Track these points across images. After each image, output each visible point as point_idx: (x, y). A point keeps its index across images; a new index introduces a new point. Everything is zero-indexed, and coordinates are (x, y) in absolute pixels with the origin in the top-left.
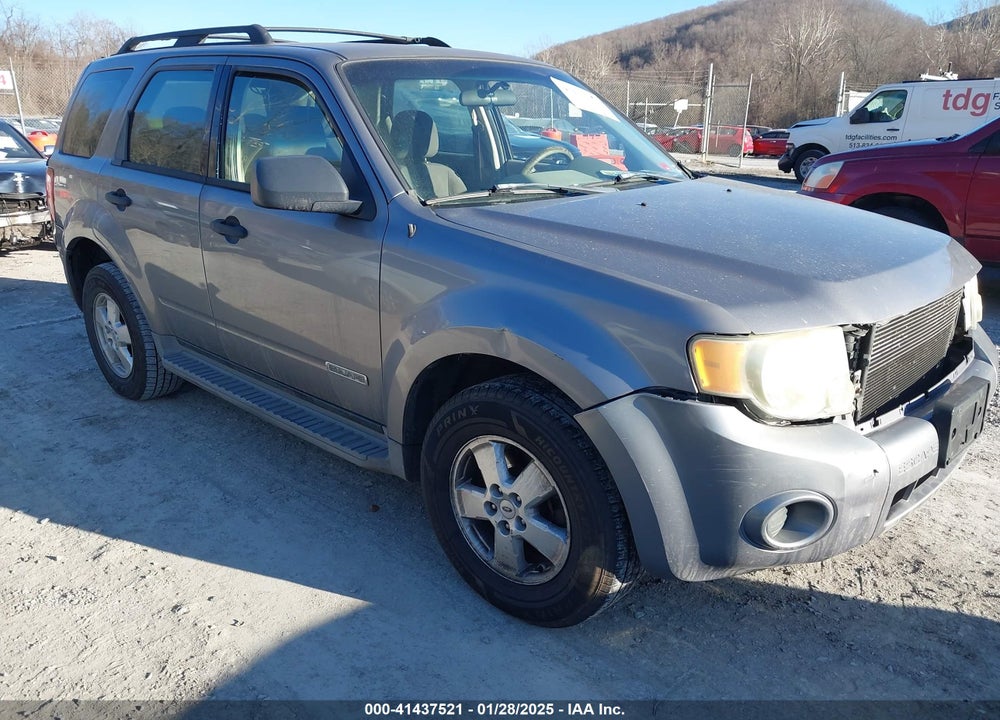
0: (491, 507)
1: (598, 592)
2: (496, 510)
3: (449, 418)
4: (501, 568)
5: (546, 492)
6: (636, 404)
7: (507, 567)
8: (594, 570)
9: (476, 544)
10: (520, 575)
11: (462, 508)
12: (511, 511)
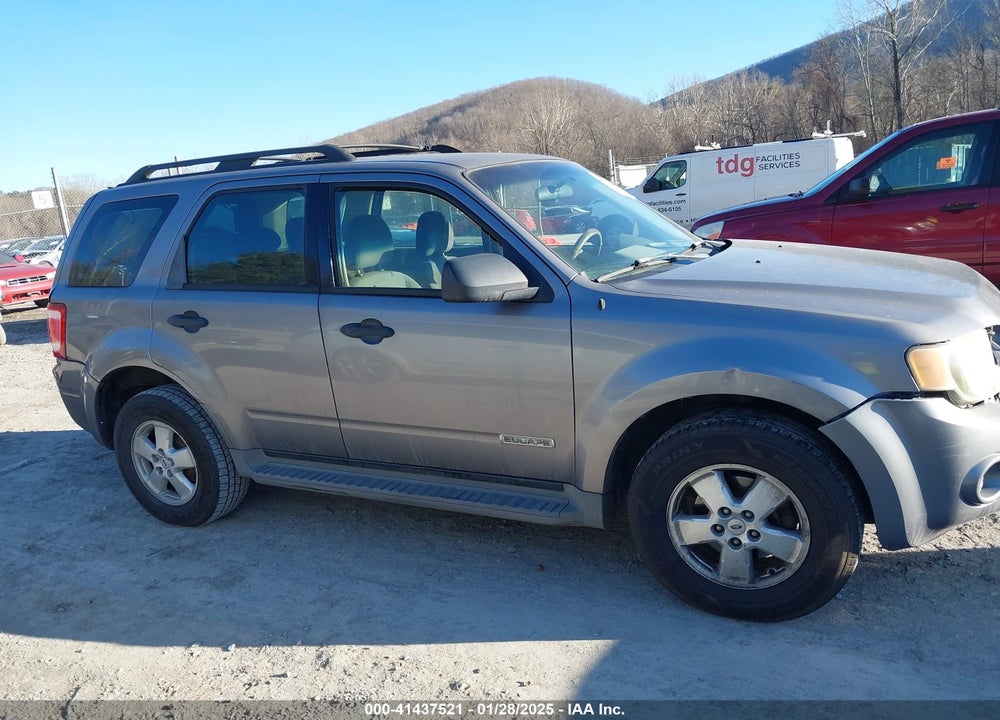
0: (717, 529)
1: (845, 573)
2: (723, 530)
3: (668, 458)
4: (731, 582)
5: (779, 503)
6: (873, 409)
7: (737, 579)
8: (841, 555)
9: (698, 567)
10: (752, 581)
11: (681, 538)
12: (740, 527)
